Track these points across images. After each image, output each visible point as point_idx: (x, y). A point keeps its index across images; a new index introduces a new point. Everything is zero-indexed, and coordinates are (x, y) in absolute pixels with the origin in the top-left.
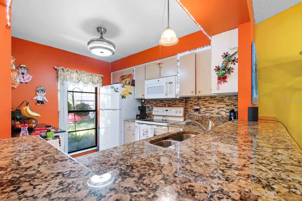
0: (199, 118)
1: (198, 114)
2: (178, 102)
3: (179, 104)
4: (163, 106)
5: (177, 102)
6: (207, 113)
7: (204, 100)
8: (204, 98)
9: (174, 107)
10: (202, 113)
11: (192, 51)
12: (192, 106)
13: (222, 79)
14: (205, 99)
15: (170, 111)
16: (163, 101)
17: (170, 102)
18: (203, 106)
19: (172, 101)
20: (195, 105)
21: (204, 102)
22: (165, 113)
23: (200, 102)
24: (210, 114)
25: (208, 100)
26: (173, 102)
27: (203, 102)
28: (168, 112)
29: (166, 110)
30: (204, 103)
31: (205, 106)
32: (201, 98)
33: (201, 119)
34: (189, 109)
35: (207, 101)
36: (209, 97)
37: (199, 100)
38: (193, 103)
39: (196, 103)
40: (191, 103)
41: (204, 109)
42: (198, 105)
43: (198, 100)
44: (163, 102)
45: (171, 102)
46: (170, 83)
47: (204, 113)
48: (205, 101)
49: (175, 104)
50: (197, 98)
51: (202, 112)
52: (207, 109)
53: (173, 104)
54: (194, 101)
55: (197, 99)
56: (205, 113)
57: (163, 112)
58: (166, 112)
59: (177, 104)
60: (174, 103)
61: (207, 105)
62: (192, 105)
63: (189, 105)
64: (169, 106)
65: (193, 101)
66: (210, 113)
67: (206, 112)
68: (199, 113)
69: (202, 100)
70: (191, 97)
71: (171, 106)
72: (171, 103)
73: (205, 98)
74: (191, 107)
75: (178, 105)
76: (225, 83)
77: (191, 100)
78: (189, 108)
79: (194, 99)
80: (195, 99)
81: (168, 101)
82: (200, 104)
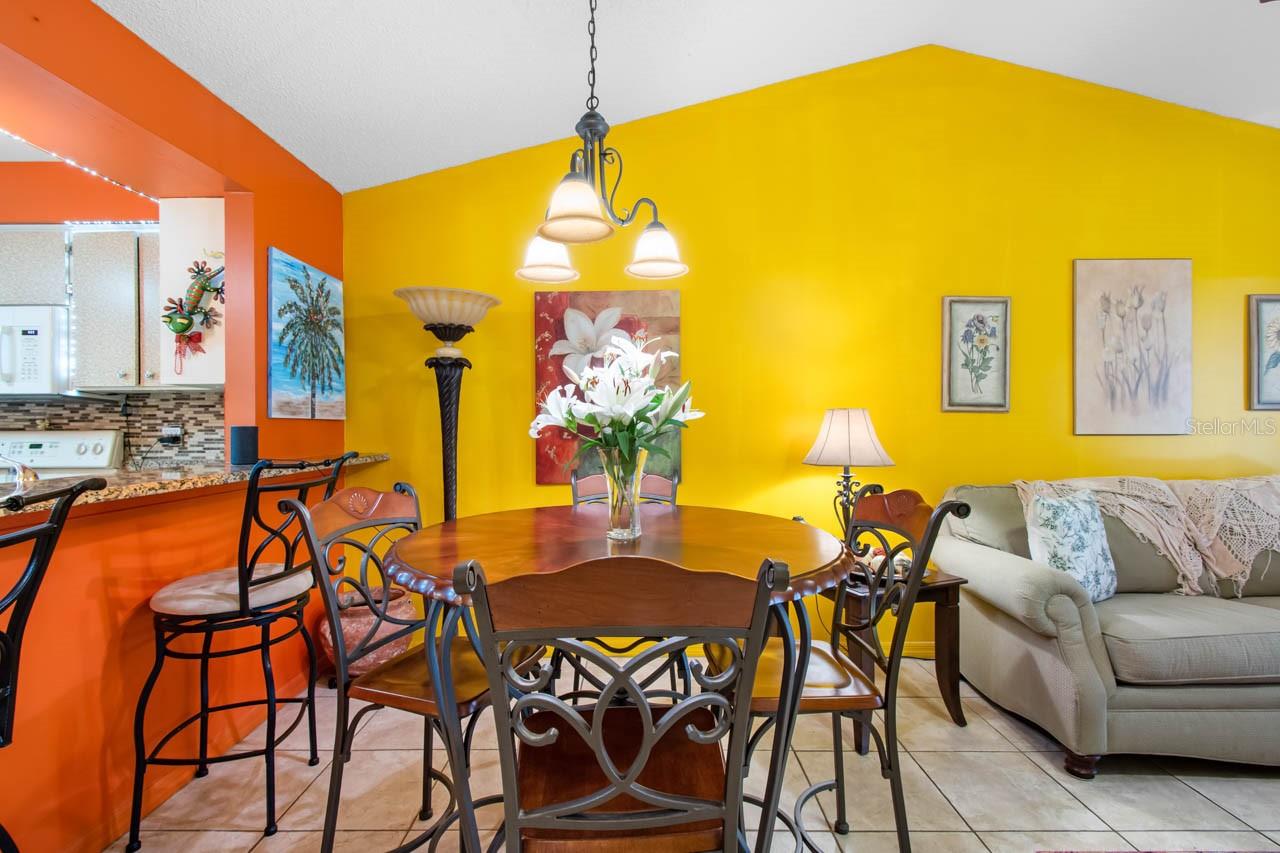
1: (176, 455)
2: (98, 409)
3: (101, 418)
4: (21, 427)
5: (91, 410)
6: (208, 449)
7: (200, 406)
8: (198, 399)
9: (77, 430)
10: (193, 452)
11: (125, 227)
12: (157, 424)
13: (190, 340)
14: (201, 403)
15: (51, 447)
16: (23, 404)
17: (60, 411)
18: (195, 425)
19: (67, 406)
20: (165, 421)
21: (200, 412)
22: (24, 459)
23: (187, 412)
25: (213, 406)
26: (74, 411)
27: (195, 412)
28: (42, 452)
29: (32, 446)
30: (200, 417)
31: (204, 424)
32: (189, 399)
34: (143, 437)
35: (211, 409)
36: (216, 393)
37: (183, 403)
38: (160, 414)
39: (171, 417)
40: (153, 416)
41: (199, 437)
42: (179, 421)
43: (178, 406)
44: (21, 408)
45: (65, 409)
46: (25, 333)
47: (198, 452)
48: (202, 409)
49: (84, 418)
50: (174, 396)
51: (192, 446)
52: (207, 437)
53: (72, 420)
54: (164, 409)
55: (174, 399)
56: (201, 449)
57: (14, 453)
58: (31, 453)
59: (90, 418)
60: (77, 417)
61: (207, 421)
62: (152, 422)
63: (144, 422)
64: (54, 427)
65: (157, 406)
66: (219, 449)
67: (206, 446)
68: (183, 451)
69: (192, 403)
70: (149, 394)
71: (64, 427)
72: (66, 413)
73: (203, 399)
74: (153, 428)
75: (96, 424)
76: (200, 354)
77: (149, 404)
78: (143, 434)
79: (163, 400)
80: (168, 400)
81: (49, 406)
82: (184, 418)
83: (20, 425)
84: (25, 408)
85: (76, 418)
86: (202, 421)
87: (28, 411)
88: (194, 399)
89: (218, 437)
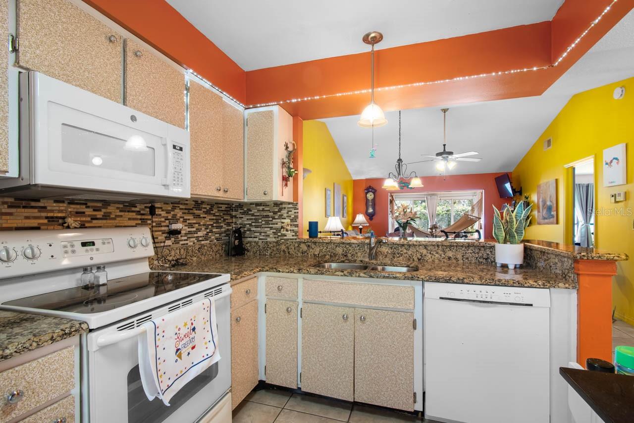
0: (180, 252)
2: (118, 208)
3: (121, 216)
4: (36, 225)
5: (111, 209)
6: (190, 238)
7: (185, 209)
9: (100, 227)
10: (182, 240)
11: (216, 91)
12: (161, 221)
14: (187, 207)
15: (104, 243)
17: (82, 208)
18: (183, 221)
19: (89, 204)
20: (166, 219)
22: (84, 257)
23: (178, 213)
24: (194, 239)
25: (192, 209)
26: (96, 209)
27: (183, 213)
29: (84, 244)
30: (186, 216)
33: (185, 254)
37: (176, 206)
38: (164, 214)
39: (170, 216)
40: (159, 215)
41: (185, 230)
43: (174, 208)
45: (88, 207)
46: (175, 147)
47: (185, 240)
48: (187, 211)
49: (106, 217)
53: (94, 218)
54: (166, 210)
56: (186, 238)
57: (66, 252)
58: (87, 251)
59: (113, 216)
60: (99, 214)
61: (189, 219)
65: (161, 208)
66: (194, 237)
68: (177, 240)
71: (87, 225)
74: (158, 225)
75: (118, 221)
80: (167, 204)
81: (69, 203)
82: (178, 217)
83: (34, 223)
84: (41, 204)
85: (98, 217)
86: (186, 219)
87: (45, 207)
88: (182, 204)
89: (194, 229)
